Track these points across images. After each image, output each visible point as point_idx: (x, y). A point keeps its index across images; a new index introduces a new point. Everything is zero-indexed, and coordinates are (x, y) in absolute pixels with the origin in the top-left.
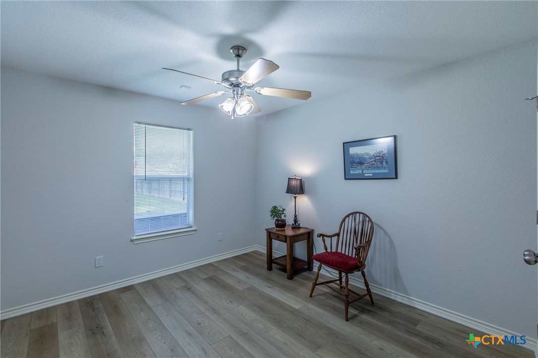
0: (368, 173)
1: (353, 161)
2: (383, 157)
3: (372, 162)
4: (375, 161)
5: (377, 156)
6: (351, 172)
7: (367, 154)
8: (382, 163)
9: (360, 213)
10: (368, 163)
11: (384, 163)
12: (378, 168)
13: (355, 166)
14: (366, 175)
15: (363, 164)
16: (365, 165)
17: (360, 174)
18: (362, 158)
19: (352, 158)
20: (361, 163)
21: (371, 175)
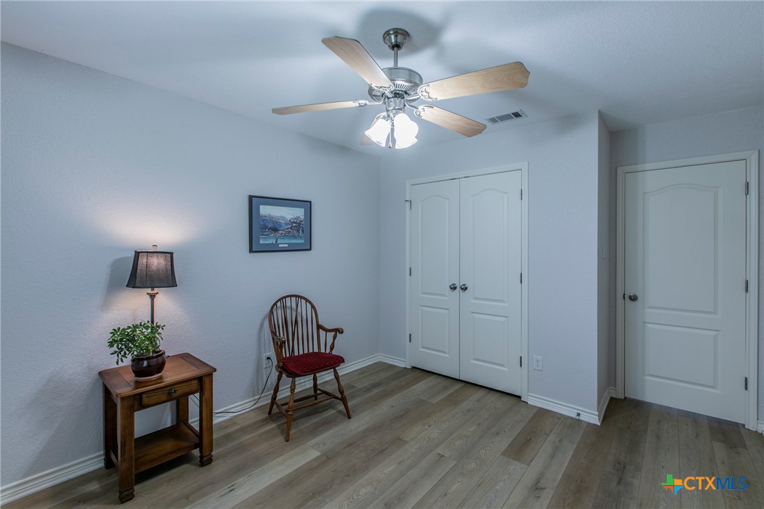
0: (283, 243)
1: (264, 225)
2: (299, 224)
3: (288, 229)
4: (291, 228)
5: (294, 223)
6: (261, 242)
7: (283, 218)
8: (298, 231)
9: (291, 296)
10: (283, 230)
11: (300, 231)
12: (294, 237)
13: (267, 233)
14: (280, 246)
15: (278, 230)
16: (280, 232)
17: (272, 244)
18: (276, 222)
19: (263, 220)
20: (275, 230)
21: (287, 245)
